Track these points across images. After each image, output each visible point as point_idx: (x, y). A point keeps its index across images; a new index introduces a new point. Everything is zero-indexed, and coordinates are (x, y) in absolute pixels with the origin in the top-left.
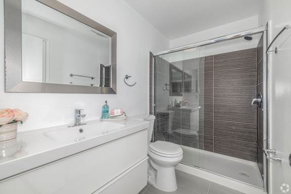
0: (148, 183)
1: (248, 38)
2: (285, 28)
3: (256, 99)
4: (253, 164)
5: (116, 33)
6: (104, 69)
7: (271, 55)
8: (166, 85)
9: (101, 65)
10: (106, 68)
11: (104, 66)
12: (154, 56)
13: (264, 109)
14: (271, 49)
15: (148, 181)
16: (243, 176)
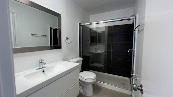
0: (79, 93)
1: (129, 20)
2: (140, 25)
3: (130, 50)
4: (128, 79)
5: (60, 14)
6: (52, 30)
7: (136, 32)
8: (88, 40)
9: (50, 28)
10: (53, 30)
11: (52, 29)
12: (82, 26)
13: (133, 56)
14: (137, 29)
15: (79, 92)
16: (123, 85)
